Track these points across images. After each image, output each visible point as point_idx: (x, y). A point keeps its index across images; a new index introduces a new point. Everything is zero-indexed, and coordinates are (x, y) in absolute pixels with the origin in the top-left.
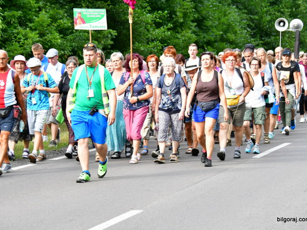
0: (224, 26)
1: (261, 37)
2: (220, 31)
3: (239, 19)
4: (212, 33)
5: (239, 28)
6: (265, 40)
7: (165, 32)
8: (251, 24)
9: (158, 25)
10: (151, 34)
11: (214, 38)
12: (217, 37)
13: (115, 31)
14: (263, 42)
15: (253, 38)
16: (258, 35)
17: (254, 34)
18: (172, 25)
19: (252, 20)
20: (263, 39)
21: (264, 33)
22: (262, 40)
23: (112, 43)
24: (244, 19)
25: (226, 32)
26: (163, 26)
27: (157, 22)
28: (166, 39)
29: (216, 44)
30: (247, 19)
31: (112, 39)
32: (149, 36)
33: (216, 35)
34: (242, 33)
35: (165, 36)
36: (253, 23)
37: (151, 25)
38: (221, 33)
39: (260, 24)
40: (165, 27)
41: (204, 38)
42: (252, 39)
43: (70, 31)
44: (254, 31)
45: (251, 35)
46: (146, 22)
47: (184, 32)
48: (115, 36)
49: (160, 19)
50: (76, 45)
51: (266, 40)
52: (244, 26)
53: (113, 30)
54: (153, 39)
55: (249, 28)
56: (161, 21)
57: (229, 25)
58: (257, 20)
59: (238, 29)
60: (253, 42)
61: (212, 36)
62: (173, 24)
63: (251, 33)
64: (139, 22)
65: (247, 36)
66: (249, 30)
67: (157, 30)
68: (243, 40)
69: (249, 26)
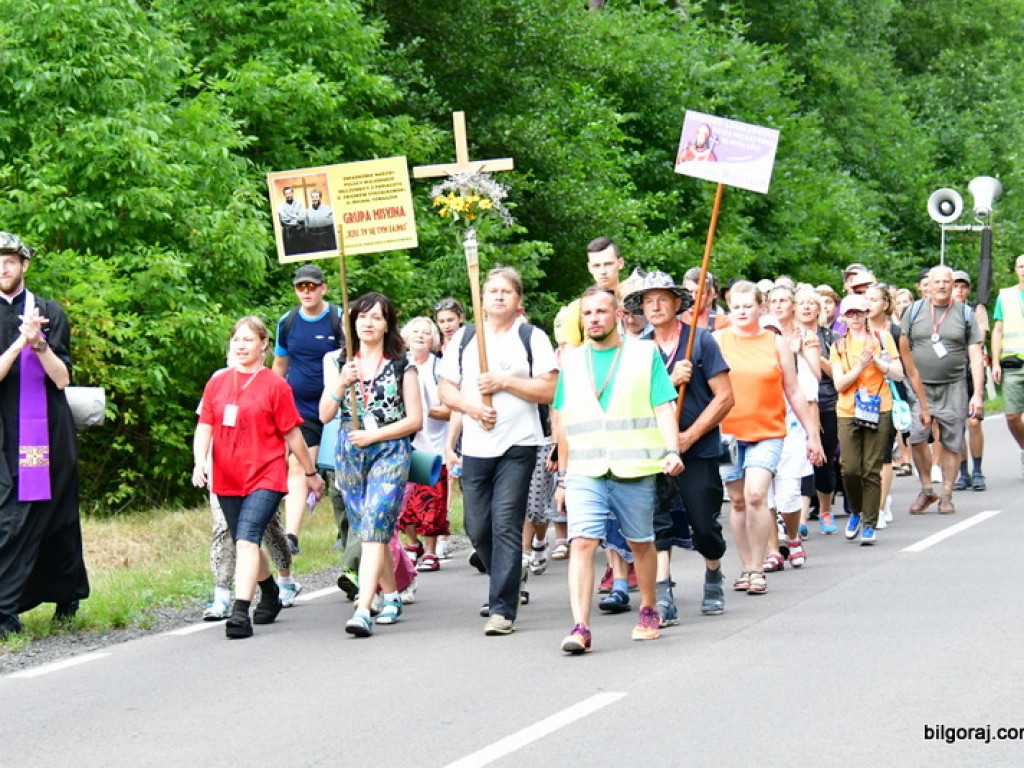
0: (823, 223)
1: (918, 246)
2: (813, 236)
3: (859, 205)
4: (792, 243)
5: (862, 226)
6: (926, 253)
7: (673, 242)
8: (891, 215)
9: (656, 227)
10: (640, 249)
11: (799, 253)
12: (805, 251)
13: (547, 244)
14: (921, 259)
15: (897, 250)
16: (909, 242)
17: (898, 241)
18: (690, 225)
19: (892, 205)
20: (922, 251)
21: (925, 236)
22: (919, 254)
23: (542, 274)
24: (872, 204)
25: (827, 237)
26: (668, 226)
27: (653, 218)
28: (676, 260)
29: (804, 268)
30: (881, 204)
31: (542, 265)
32: (632, 254)
33: (803, 247)
34: (867, 239)
35: (674, 252)
36: (897, 212)
37: (639, 228)
38: (816, 240)
39: (914, 216)
40: (674, 229)
41: (773, 254)
42: (894, 254)
43: (438, 248)
44: (899, 233)
45: (892, 244)
46: (626, 220)
47: (722, 240)
48: (549, 255)
49: (660, 212)
50: (455, 283)
51: (931, 254)
52: (873, 222)
53: (543, 240)
54: (644, 261)
55: (887, 225)
56: (662, 216)
57: (835, 221)
58: (905, 204)
59: (857, 228)
60: (898, 261)
61: (794, 248)
62: (693, 221)
63: (890, 237)
64: (608, 221)
65: (882, 244)
66: (885, 230)
67: (654, 239)
68: (871, 255)
69: (884, 219)
